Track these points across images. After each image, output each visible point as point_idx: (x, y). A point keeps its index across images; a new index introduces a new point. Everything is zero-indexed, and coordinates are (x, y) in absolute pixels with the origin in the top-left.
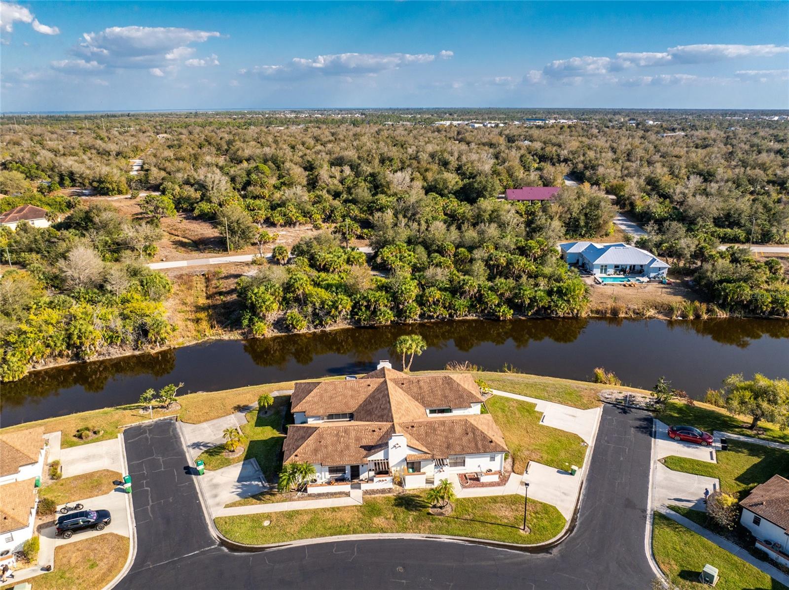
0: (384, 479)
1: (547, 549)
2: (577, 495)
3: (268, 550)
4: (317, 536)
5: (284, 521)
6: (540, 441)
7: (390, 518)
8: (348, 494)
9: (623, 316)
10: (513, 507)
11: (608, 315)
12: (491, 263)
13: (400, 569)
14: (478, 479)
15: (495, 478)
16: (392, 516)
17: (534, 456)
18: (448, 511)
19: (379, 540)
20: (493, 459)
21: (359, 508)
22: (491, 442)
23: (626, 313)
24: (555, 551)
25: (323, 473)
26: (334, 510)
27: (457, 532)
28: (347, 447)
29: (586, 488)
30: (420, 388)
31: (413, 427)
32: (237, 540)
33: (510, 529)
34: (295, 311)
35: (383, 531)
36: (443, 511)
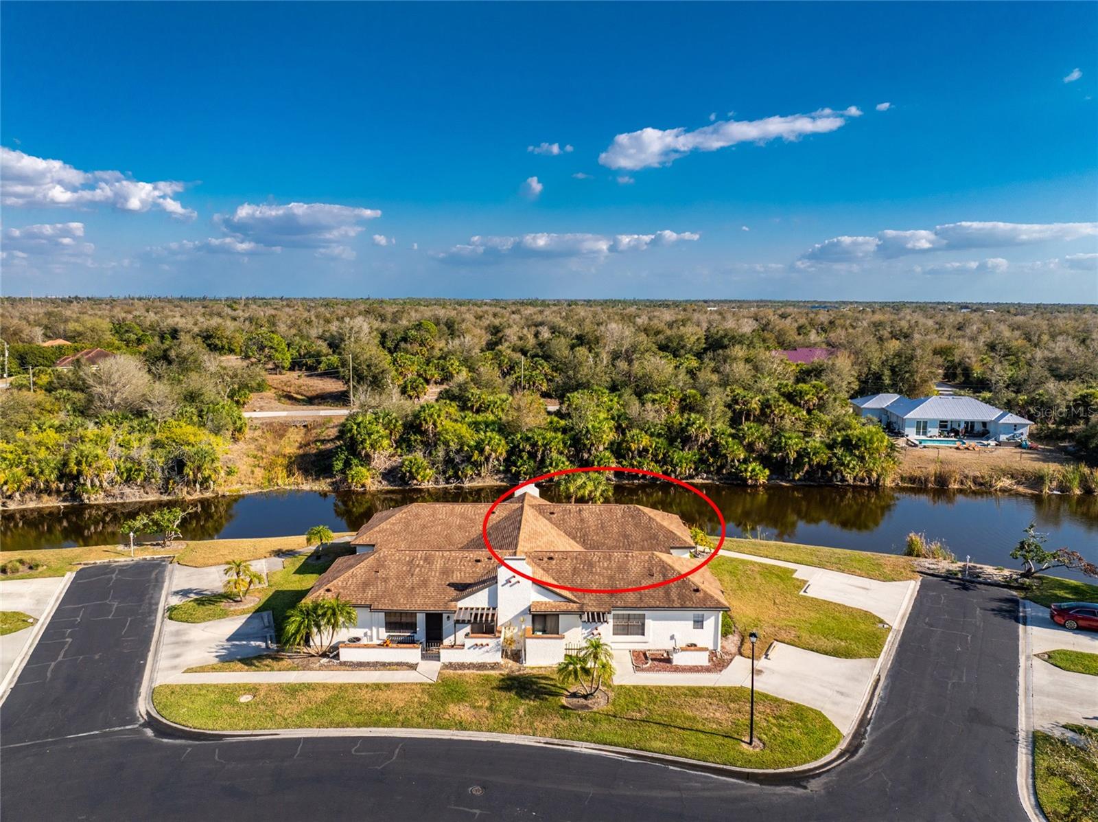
0: (484, 641)
1: (798, 779)
2: (866, 697)
3: (230, 740)
4: (332, 724)
5: (277, 697)
6: (798, 616)
7: (481, 707)
8: (413, 667)
9: (956, 487)
10: (732, 705)
11: (930, 485)
12: (737, 407)
13: (476, 790)
14: (668, 661)
15: (702, 659)
16: (487, 704)
17: (783, 635)
18: (600, 703)
19: (450, 740)
20: (699, 623)
21: (426, 688)
22: (697, 590)
23: (962, 483)
24: (814, 785)
25: (374, 630)
26: (377, 687)
27: (609, 738)
28: (425, 583)
29: (886, 688)
30: (582, 520)
31: (551, 558)
32: (177, 721)
33: (720, 740)
34: (419, 455)
35: (461, 726)
36: (589, 702)
